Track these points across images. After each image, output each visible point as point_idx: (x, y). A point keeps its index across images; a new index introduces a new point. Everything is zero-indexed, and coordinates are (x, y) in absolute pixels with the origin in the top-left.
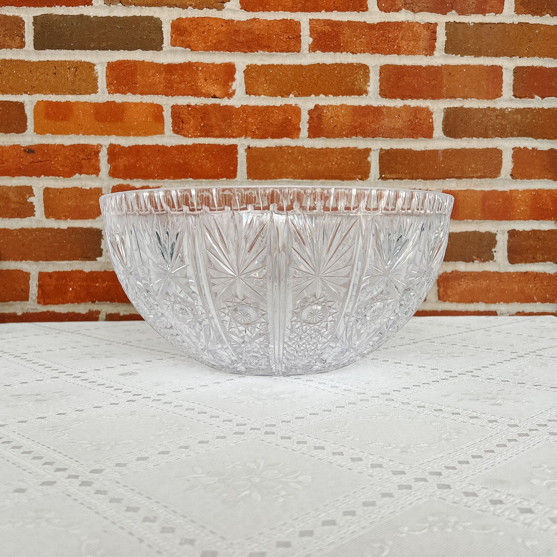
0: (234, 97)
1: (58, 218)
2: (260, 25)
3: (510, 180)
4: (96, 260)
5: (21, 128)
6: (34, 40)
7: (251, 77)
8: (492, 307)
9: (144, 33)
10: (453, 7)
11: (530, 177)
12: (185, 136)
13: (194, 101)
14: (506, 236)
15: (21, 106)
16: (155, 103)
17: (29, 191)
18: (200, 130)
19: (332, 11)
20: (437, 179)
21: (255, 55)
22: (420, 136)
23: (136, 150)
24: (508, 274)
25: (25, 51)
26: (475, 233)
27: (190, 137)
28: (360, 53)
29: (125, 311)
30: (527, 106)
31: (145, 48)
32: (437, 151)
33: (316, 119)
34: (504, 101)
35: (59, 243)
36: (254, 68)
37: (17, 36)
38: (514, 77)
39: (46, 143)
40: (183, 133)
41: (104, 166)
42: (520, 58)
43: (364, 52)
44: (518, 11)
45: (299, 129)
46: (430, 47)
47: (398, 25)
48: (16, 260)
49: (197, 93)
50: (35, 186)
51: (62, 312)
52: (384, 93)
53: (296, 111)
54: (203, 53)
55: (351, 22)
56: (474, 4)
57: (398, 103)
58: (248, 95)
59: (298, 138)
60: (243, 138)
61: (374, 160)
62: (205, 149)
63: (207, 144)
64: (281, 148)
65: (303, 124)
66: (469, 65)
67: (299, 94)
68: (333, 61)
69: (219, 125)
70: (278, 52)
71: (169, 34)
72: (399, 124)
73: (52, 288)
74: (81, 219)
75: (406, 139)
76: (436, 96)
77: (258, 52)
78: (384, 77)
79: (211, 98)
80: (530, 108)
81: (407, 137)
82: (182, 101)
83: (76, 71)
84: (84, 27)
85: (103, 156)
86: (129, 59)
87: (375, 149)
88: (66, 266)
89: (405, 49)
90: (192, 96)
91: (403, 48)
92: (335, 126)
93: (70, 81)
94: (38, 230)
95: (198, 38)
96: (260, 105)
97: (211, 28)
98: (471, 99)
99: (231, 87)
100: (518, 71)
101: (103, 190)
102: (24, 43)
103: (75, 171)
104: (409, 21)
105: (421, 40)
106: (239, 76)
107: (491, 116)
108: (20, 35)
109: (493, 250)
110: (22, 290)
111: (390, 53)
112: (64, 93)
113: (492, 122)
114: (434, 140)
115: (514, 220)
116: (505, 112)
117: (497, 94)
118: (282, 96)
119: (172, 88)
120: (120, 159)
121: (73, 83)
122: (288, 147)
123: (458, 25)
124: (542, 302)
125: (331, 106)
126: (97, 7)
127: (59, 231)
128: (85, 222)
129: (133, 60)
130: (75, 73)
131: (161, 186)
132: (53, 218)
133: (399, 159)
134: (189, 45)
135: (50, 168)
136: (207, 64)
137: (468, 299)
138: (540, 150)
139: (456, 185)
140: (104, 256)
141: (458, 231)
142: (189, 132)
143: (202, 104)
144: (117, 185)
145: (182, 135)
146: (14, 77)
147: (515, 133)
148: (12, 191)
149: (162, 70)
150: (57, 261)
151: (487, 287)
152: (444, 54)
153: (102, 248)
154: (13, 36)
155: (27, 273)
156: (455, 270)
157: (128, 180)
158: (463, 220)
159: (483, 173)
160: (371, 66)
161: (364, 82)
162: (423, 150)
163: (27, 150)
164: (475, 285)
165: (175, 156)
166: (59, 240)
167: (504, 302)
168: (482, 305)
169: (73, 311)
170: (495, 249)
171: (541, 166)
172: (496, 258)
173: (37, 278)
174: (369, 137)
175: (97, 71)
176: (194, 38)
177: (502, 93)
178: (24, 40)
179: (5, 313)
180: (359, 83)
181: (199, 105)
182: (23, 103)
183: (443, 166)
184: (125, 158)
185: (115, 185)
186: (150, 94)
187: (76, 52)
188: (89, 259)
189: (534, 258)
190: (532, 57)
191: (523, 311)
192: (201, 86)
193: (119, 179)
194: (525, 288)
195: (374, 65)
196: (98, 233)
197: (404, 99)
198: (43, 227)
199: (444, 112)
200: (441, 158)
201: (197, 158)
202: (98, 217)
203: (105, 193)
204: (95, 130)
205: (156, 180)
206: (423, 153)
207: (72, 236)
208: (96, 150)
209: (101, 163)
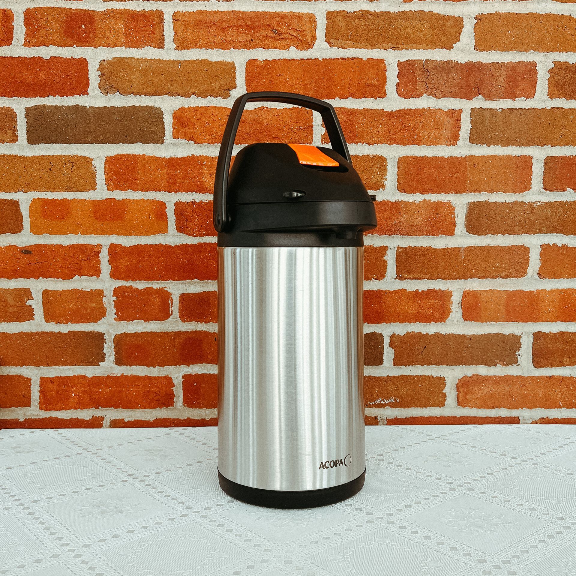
1: (58, 322)
2: (269, 114)
3: (536, 279)
4: (99, 365)
5: (17, 228)
6: (27, 134)
8: (514, 413)
9: (144, 125)
10: (480, 92)
11: (558, 277)
12: (190, 235)
14: (532, 338)
15: (15, 204)
16: (157, 200)
17: (27, 293)
18: (205, 228)
19: (347, 98)
20: (458, 278)
22: (441, 234)
23: (138, 249)
24: (532, 378)
25: (18, 145)
26: (498, 335)
27: (195, 236)
28: (377, 144)
29: (129, 417)
30: (557, 199)
31: (146, 141)
32: (460, 249)
34: (534, 194)
35: (60, 347)
37: (9, 129)
38: (545, 168)
39: (43, 244)
41: (105, 267)
42: (552, 146)
43: (381, 143)
44: (551, 95)
46: (453, 136)
47: (419, 112)
48: (16, 365)
49: (201, 190)
50: (33, 289)
51: (65, 418)
52: (402, 188)
54: (207, 146)
55: (367, 110)
56: (502, 88)
57: (417, 198)
61: (390, 258)
62: (211, 248)
63: (213, 243)
66: (496, 156)
71: (171, 125)
72: (418, 221)
73: (54, 393)
74: (83, 322)
76: (459, 189)
78: (403, 169)
80: (561, 202)
81: (426, 235)
82: (186, 197)
83: (73, 166)
84: (79, 119)
85: (104, 257)
86: (128, 153)
87: (392, 247)
88: (68, 372)
89: (425, 139)
90: (196, 192)
91: (424, 137)
93: (67, 177)
94: (37, 334)
95: (202, 129)
97: (215, 118)
98: (497, 192)
100: (549, 161)
101: (104, 292)
102: (17, 137)
103: (75, 273)
104: (431, 108)
105: (444, 129)
107: (518, 211)
108: (12, 128)
109: (517, 353)
110: (23, 396)
111: (410, 143)
112: (61, 190)
113: (519, 217)
114: (455, 237)
115: (540, 322)
116: (534, 207)
117: (525, 186)
119: (175, 184)
120: (121, 260)
121: (70, 179)
123: (484, 111)
124: (567, 408)
126: (92, 97)
127: (60, 335)
128: (87, 326)
129: (133, 154)
130: (72, 168)
131: (165, 287)
132: (53, 322)
133: (418, 257)
134: (192, 137)
135: (48, 269)
136: (212, 157)
137: (490, 404)
138: (571, 246)
139: (479, 285)
140: (106, 361)
141: (480, 333)
142: (194, 231)
143: (207, 200)
144: (119, 287)
145: (186, 234)
146: (8, 173)
147: (544, 229)
148: (9, 293)
149: (164, 164)
150: (59, 366)
151: (509, 392)
152: (468, 144)
153: (104, 352)
154: (4, 129)
155: (28, 378)
156: (475, 374)
157: (130, 281)
158: (485, 322)
159: (508, 272)
160: (389, 157)
161: (381, 175)
162: (444, 248)
163: (24, 251)
164: (497, 390)
165: (179, 256)
166: (60, 344)
167: (527, 408)
168: (504, 410)
169: (77, 417)
170: (519, 352)
171: (571, 265)
172: (520, 362)
173: (39, 383)
174: (385, 235)
175: (94, 166)
176: (197, 129)
177: (531, 186)
178: (16, 133)
179: (7, 419)
180: (375, 177)
181: (204, 202)
182: (18, 201)
183: (464, 264)
184: (126, 259)
185: (116, 287)
186: (152, 191)
187: (73, 145)
188: (91, 364)
189: (560, 362)
190: (565, 145)
191: (547, 417)
192: (206, 182)
193: (121, 281)
194: (550, 393)
195: (392, 156)
196: (99, 338)
197: (423, 193)
198: (43, 331)
199: (467, 207)
200: (463, 257)
201: (202, 258)
202: (100, 320)
203: (107, 295)
204: (95, 230)
205: (160, 281)
206: (444, 251)
207: (73, 340)
208: (96, 250)
209: (101, 264)
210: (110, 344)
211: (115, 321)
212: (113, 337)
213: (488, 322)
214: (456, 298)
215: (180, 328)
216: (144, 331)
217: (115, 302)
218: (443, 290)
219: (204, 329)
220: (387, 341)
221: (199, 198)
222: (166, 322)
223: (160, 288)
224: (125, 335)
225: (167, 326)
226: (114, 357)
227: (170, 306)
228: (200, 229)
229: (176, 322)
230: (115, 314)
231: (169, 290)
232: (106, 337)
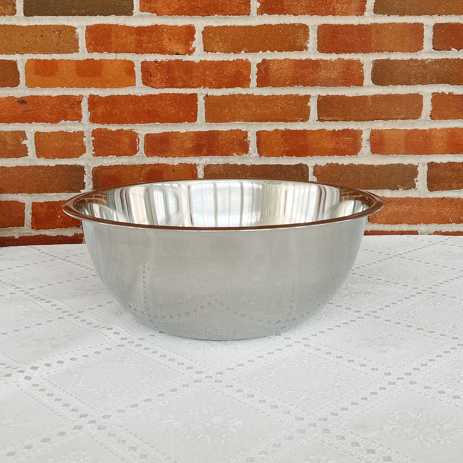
0: (194, 53)
1: (47, 157)
3: (429, 120)
4: (79, 192)
5: (15, 83)
6: (24, 8)
7: (208, 37)
8: (414, 228)
9: (117, 1)
11: (446, 118)
12: (153, 87)
13: (160, 58)
14: (426, 167)
15: (14, 64)
16: (127, 60)
17: (23, 135)
18: (165, 82)
20: (367, 120)
21: (212, 18)
22: (352, 85)
23: (112, 99)
24: (427, 199)
25: (17, 17)
26: (400, 165)
27: (157, 88)
28: (301, 15)
30: (444, 57)
31: (118, 14)
32: (367, 96)
33: (263, 71)
34: (425, 53)
35: (48, 178)
36: (210, 29)
37: (9, 4)
38: (434, 32)
39: (36, 95)
40: (151, 85)
41: (86, 113)
42: (439, 16)
43: (304, 14)
45: (249, 80)
46: (361, 9)
48: (13, 193)
49: (162, 52)
50: (27, 131)
51: (52, 235)
52: (321, 49)
53: (247, 64)
54: (167, 18)
57: (334, 57)
58: (206, 52)
59: (248, 88)
60: (202, 88)
61: (313, 105)
62: (170, 97)
63: (171, 93)
64: (234, 96)
65: (253, 75)
66: (395, 23)
67: (249, 50)
68: (278, 22)
69: (181, 78)
70: (231, 15)
71: (139, 1)
72: (334, 74)
73: (43, 215)
74: (67, 158)
76: (366, 50)
77: (214, 15)
78: (321, 35)
79: (175, 55)
80: (447, 59)
81: (341, 86)
82: (150, 58)
83: (60, 33)
85: (85, 106)
86: (105, 23)
87: (314, 96)
88: (55, 198)
90: (158, 53)
91: (338, 9)
92: (280, 77)
93: (55, 42)
94: (30, 167)
95: (163, 4)
96: (216, 60)
98: (396, 52)
99: (191, 45)
100: (437, 27)
101: (84, 133)
102: (16, 10)
103: (61, 118)
105: (354, 3)
106: (198, 36)
107: (413, 66)
108: (12, 4)
109: (415, 180)
110: (19, 218)
111: (327, 14)
112: (50, 52)
113: (414, 71)
114: (364, 87)
115: (432, 154)
116: (426, 63)
117: (418, 47)
118: (235, 53)
119: (141, 47)
120: (98, 107)
121: (58, 44)
122: (240, 95)
124: (456, 223)
125: (276, 60)
127: (48, 168)
128: (71, 161)
129: (108, 24)
130: (59, 35)
131: (133, 129)
132: (44, 158)
133: (334, 104)
134: (155, 10)
135: (40, 115)
136: (171, 26)
137: (394, 221)
138: (456, 94)
139: (383, 125)
140: (86, 188)
141: (385, 164)
142: (156, 84)
143: (167, 60)
144: (96, 129)
146: (8, 39)
147: (434, 80)
148: (8, 135)
149: (133, 32)
150: (48, 193)
151: (409, 211)
152: (373, 14)
153: (85, 182)
154: (6, 5)
155: (22, 203)
156: (382, 196)
157: (105, 124)
158: (389, 155)
159: (406, 115)
160: (310, 25)
161: (304, 39)
162: (355, 96)
163: (20, 101)
164: (399, 209)
165: (145, 104)
166: (48, 176)
167: (424, 223)
168: (405, 226)
169: (62, 235)
170: (417, 179)
171: (456, 109)
172: (418, 186)
173: (31, 207)
174: (309, 86)
175: (77, 33)
176: (159, 4)
177: (423, 47)
178: (15, 8)
179: (5, 237)
180: (300, 41)
181: (164, 61)
182: (16, 61)
183: (371, 109)
184: (102, 107)
185: (94, 129)
186: (123, 53)
187: (60, 17)
188: (74, 191)
189: (449, 186)
190: (449, 14)
191: (440, 231)
192: (166, 45)
193: (98, 124)
194: (442, 211)
195: (312, 24)
196: (81, 169)
197: (338, 53)
198: (35, 165)
199: (373, 64)
200: (370, 103)
201: (163, 105)
202: (81, 156)
203: (87, 135)
204: (77, 83)
205: (129, 124)
206: (355, 98)
207: (60, 172)
208: (78, 100)
209: (82, 111)
210: (89, 175)
211: (93, 157)
212: (92, 169)
213: (391, 155)
214: (366, 136)
215: (145, 161)
216: (116, 164)
217: (93, 141)
218: (354, 129)
219: (165, 162)
220: (311, 171)
221: (161, 58)
222: (134, 157)
223: (129, 130)
224: (101, 167)
225: (135, 160)
226: (92, 186)
227: (137, 144)
228: (161, 82)
229: (142, 156)
230: (93, 151)
231: (136, 131)
232: (86, 169)
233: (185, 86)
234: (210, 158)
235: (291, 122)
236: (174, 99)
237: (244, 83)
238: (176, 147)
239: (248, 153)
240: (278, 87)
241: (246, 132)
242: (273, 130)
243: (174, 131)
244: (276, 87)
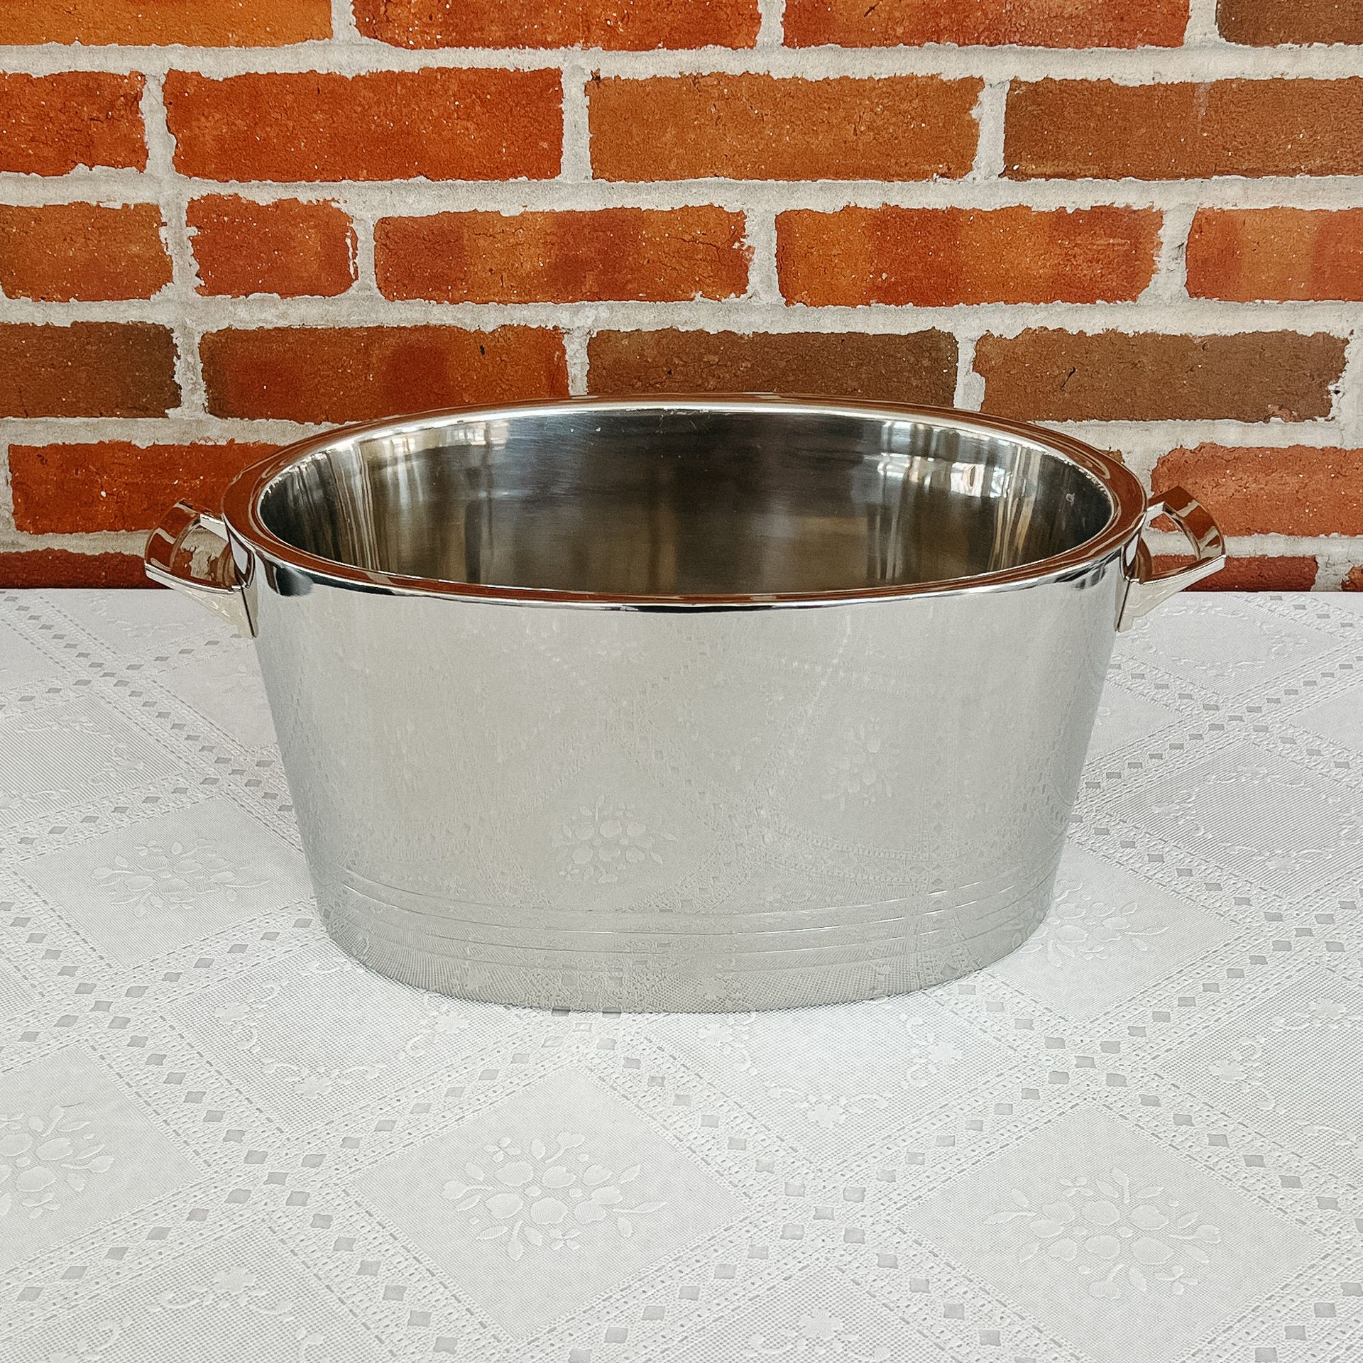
1: (40, 295)
4: (166, 416)
8: (1305, 547)
12: (397, 44)
18: (442, 23)
20: (1184, 175)
22: (1143, 42)
23: (249, 84)
26: (1283, 338)
27: (413, 48)
32: (1193, 86)
35: (53, 366)
40: (390, 35)
41: (159, 140)
45: (756, 19)
51: (88, 553)
59: (752, 47)
60: (578, 47)
61: (990, 115)
62: (462, 85)
63: (465, 68)
64: (696, 79)
69: (501, 9)
73: (51, 489)
74: (109, 298)
75: (1094, 48)
81: (1099, 46)
85: (153, 111)
87: (995, 83)
88: (82, 432)
92: (872, 8)
101: (162, 211)
103: (73, 157)
109: (1331, 388)
114: (1187, 49)
120: (203, 119)
122: (721, 76)
127: (49, 332)
128: (122, 308)
131: (333, 200)
132: (28, 296)
133: (1069, 112)
137: (1239, 524)
139: (1241, 192)
140: (185, 405)
141: (1231, 331)
142: (408, 31)
144: (203, 198)
145: (386, 41)
150: (56, 417)
151: (1297, 492)
153: (178, 382)
156: (1209, 441)
157: (231, 182)
158: (1250, 301)
159: (1331, 158)
162: (1148, 84)
164: (1263, 486)
165: (369, 108)
166: (52, 359)
167: (1342, 533)
168: (1277, 540)
169: (118, 551)
170: (1338, 384)
172: (1338, 410)
173: (7, 462)
174: (978, 43)
183: (1205, 135)
184: (217, 116)
185: (195, 199)
188: (145, 411)
193: (206, 180)
196: (161, 340)
198: (1, 321)
200: (1203, 111)
201: (435, 113)
202: (158, 293)
203: (170, 220)
204: (119, 29)
205: (317, 182)
206: (1147, 92)
207: (89, 347)
208: (128, 91)
209: (146, 133)
210: (190, 359)
211: (198, 295)
212: (198, 340)
213: (1257, 301)
214: (1174, 232)
215: (381, 316)
216: (281, 324)
218: (1135, 208)
219: (449, 321)
220: (966, 354)
222: (340, 300)
223: (318, 201)
224: (231, 335)
225: (344, 312)
226: (204, 396)
227: (350, 254)
228: (426, 25)
229: (370, 298)
230: (197, 275)
231: (344, 208)
232: (177, 338)
233: (514, 41)
234: (611, 309)
235: (904, 181)
236: (475, 93)
237: (735, 31)
238: (488, 268)
239: (745, 292)
240: (865, 46)
241: (741, 215)
242: (838, 210)
243: (481, 209)
244: (856, 46)
